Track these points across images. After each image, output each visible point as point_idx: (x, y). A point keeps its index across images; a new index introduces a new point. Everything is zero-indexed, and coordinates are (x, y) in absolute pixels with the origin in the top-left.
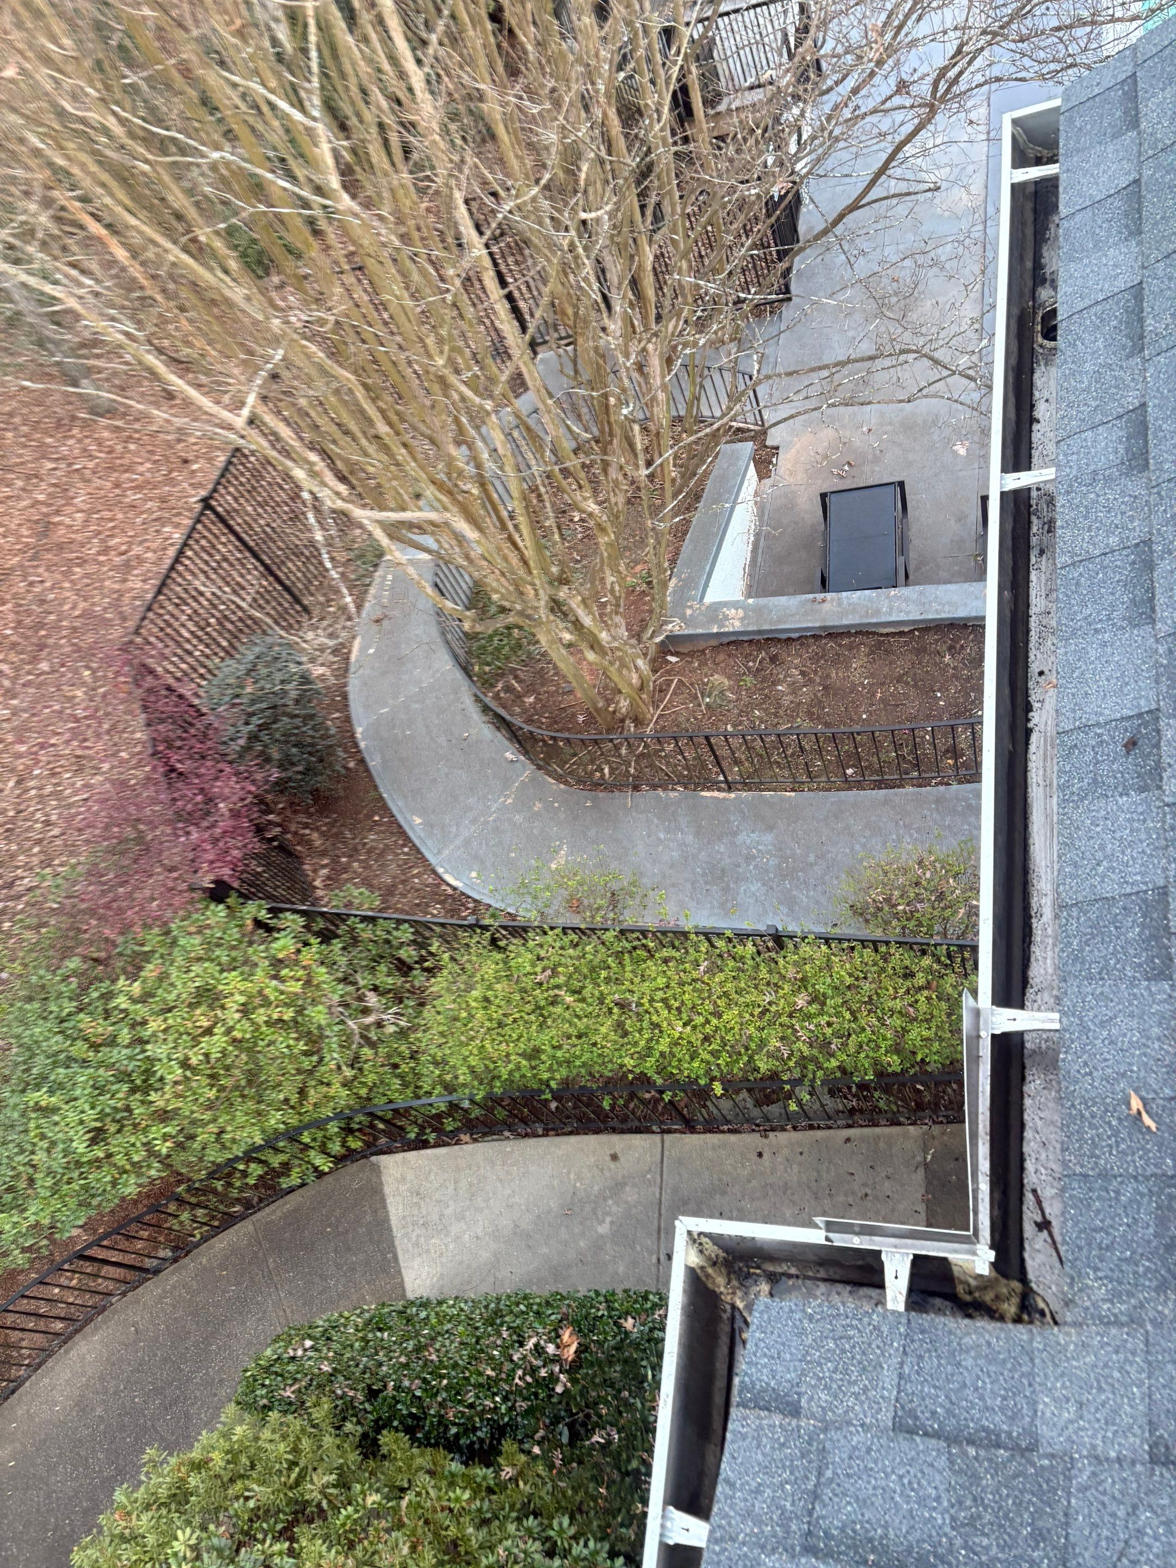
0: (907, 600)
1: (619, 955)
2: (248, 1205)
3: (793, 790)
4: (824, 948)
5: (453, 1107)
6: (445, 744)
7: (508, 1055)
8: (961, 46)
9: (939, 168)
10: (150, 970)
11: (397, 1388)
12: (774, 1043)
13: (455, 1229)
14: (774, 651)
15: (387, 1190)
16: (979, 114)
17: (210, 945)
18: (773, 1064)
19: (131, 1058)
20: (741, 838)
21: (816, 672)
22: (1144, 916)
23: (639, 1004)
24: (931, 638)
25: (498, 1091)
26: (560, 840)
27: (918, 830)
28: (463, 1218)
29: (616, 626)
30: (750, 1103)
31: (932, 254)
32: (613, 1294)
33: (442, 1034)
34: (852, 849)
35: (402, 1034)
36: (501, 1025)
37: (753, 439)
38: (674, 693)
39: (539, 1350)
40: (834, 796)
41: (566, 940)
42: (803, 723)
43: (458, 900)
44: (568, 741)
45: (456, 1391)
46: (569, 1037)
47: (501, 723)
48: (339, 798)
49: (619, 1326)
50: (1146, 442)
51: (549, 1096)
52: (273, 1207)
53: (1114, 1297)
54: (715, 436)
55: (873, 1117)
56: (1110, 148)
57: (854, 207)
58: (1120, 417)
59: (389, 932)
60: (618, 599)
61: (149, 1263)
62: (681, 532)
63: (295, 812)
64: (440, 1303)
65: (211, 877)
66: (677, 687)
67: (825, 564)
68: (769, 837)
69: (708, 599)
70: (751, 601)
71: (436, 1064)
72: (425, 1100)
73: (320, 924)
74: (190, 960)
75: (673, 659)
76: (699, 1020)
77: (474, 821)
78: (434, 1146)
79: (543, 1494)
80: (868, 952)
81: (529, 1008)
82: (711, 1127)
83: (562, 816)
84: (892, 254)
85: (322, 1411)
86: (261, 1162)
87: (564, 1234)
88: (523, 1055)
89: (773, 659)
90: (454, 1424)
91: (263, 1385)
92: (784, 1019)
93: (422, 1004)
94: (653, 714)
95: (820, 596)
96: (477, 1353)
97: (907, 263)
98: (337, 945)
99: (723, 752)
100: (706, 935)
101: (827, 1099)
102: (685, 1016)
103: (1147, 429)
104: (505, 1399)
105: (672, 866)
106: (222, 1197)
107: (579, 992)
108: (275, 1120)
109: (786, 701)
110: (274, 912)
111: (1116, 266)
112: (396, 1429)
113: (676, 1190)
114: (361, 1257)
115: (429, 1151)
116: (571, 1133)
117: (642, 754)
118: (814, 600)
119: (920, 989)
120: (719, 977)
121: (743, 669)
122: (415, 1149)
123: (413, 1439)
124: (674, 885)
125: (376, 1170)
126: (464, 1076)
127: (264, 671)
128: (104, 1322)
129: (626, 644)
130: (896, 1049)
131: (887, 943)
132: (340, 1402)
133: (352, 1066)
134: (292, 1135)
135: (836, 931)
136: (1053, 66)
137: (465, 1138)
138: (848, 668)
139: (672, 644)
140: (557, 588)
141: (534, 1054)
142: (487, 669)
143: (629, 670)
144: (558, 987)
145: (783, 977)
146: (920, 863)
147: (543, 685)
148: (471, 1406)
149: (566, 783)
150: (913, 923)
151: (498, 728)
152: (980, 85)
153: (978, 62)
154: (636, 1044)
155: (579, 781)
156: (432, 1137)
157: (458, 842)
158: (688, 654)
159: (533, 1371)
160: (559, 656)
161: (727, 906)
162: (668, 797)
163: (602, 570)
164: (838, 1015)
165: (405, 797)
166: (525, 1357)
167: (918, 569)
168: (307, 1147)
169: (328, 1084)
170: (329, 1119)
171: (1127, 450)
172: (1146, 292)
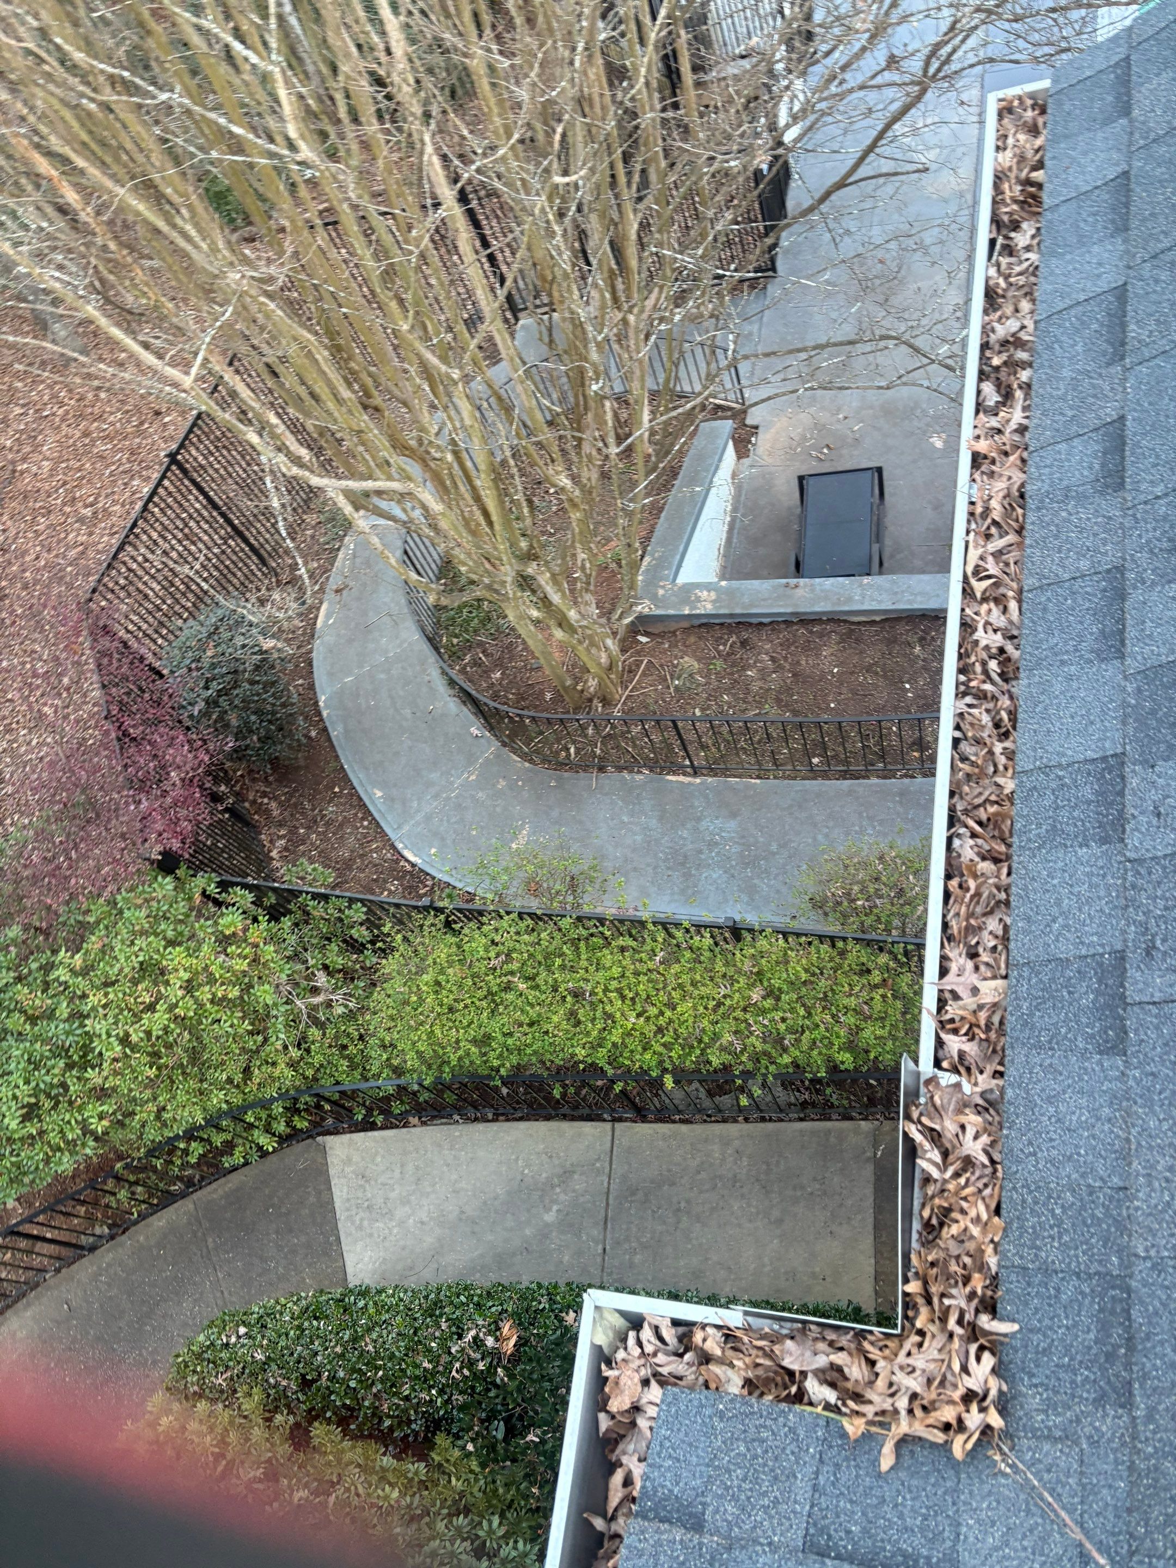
0: (879, 588)
1: (575, 943)
2: (189, 1183)
3: (758, 777)
4: (781, 942)
5: (402, 1089)
6: (409, 716)
7: (458, 1042)
8: (955, 23)
9: (929, 149)
10: (94, 942)
11: (332, 1378)
12: (727, 1038)
13: (400, 1212)
14: (745, 635)
15: (332, 1171)
16: (972, 94)
17: (156, 918)
18: (727, 1058)
19: (68, 1033)
20: (704, 824)
21: (786, 658)
22: (1100, 982)
23: (593, 993)
24: (901, 628)
25: (447, 1076)
26: (523, 819)
27: (881, 822)
28: (409, 1202)
29: (587, 604)
30: (703, 1093)
31: (916, 238)
32: (556, 1286)
33: (392, 1018)
34: (815, 839)
35: (351, 1016)
36: (451, 1010)
37: (733, 417)
38: (644, 674)
39: (477, 1343)
40: (799, 784)
41: (522, 925)
42: (772, 710)
43: (417, 876)
44: (533, 719)
45: (392, 1383)
46: (521, 1025)
47: (467, 698)
48: (298, 768)
49: (561, 1320)
50: (1123, 458)
51: (499, 1083)
52: (214, 1185)
53: (1049, 1407)
54: (690, 414)
55: (825, 1111)
56: (1100, 135)
57: (841, 185)
58: (1096, 430)
59: (340, 911)
60: (588, 577)
61: (84, 1240)
62: (656, 510)
63: (254, 780)
64: (379, 1292)
65: (159, 848)
66: (647, 668)
67: (800, 548)
68: (732, 824)
69: (682, 579)
70: (723, 583)
71: (384, 1047)
72: (372, 1083)
73: (272, 899)
74: (134, 933)
75: (644, 639)
76: (653, 1011)
77: (436, 796)
78: (382, 1128)
79: (475, 1490)
80: (825, 947)
81: (480, 994)
82: (663, 1117)
83: (525, 794)
84: (877, 234)
85: (251, 1403)
86: (202, 1139)
87: (510, 1223)
88: (474, 1041)
89: (744, 643)
90: (389, 1416)
91: (194, 1371)
92: (738, 1013)
93: (374, 985)
94: (621, 695)
95: (793, 581)
96: (415, 1345)
97: (893, 245)
98: (287, 922)
99: (690, 736)
100: (664, 925)
101: (779, 1091)
102: (639, 1008)
103: (1124, 444)
104: (441, 1392)
105: (634, 850)
106: (163, 1175)
107: (533, 978)
108: (217, 1099)
109: (755, 687)
110: (224, 886)
111: (1100, 264)
112: (329, 1421)
113: (624, 1178)
114: (303, 1239)
115: (376, 1133)
116: (521, 1119)
117: (609, 735)
118: (787, 585)
119: (876, 986)
120: (676, 968)
121: (713, 653)
122: (364, 1130)
123: (345, 1433)
124: (635, 869)
125: (323, 1150)
126: (411, 1061)
127: (226, 635)
128: (37, 1298)
129: (595, 623)
130: (850, 1046)
131: (844, 939)
132: (272, 1392)
133: (299, 1046)
134: (236, 1114)
135: (795, 925)
136: (1047, 50)
137: (414, 1120)
138: (818, 655)
139: (643, 624)
140: (526, 565)
141: (484, 1041)
142: (455, 641)
143: (599, 649)
144: (512, 973)
145: (739, 972)
146: (881, 858)
147: (511, 659)
148: (407, 1398)
149: (531, 761)
150: (873, 917)
151: (464, 703)
152: (972, 66)
153: (971, 42)
154: (588, 1034)
155: (545, 760)
156: (379, 1120)
157: (419, 817)
158: (658, 635)
159: (471, 1364)
160: (526, 631)
161: (689, 893)
162: (633, 780)
163: (573, 546)
164: (792, 1010)
165: (367, 769)
166: (463, 1349)
167: (892, 556)
168: (251, 1126)
169: (274, 1064)
170: (273, 1099)
171: (1103, 465)
172: (1130, 295)
